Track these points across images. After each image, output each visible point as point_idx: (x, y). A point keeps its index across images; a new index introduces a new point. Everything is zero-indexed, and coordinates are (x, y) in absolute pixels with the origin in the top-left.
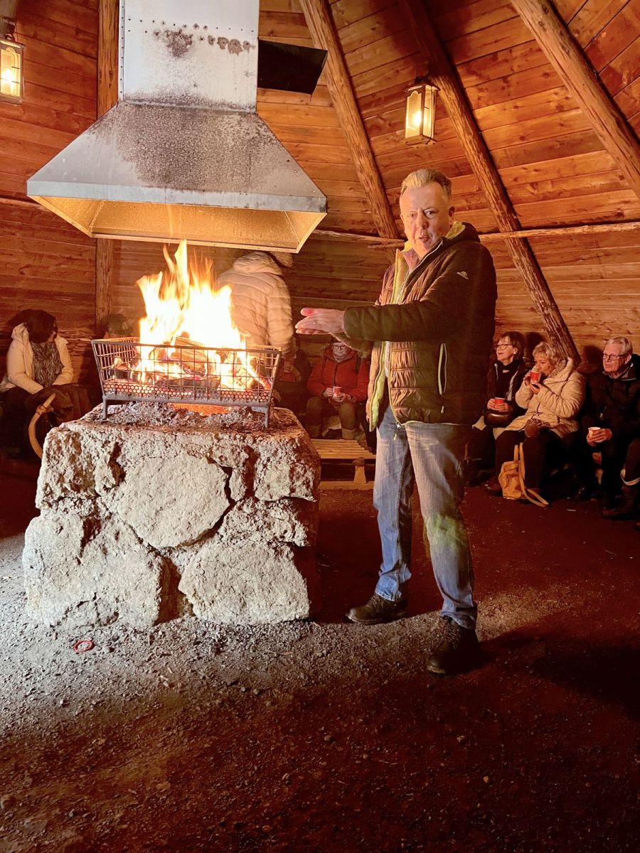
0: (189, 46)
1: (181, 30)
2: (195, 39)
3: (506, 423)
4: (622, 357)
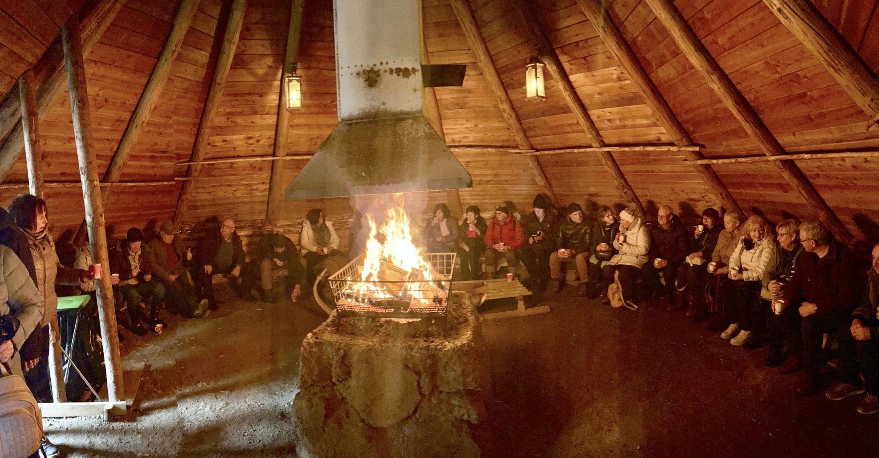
0: (378, 78)
1: (372, 69)
2: (381, 72)
3: (609, 259)
4: (668, 217)
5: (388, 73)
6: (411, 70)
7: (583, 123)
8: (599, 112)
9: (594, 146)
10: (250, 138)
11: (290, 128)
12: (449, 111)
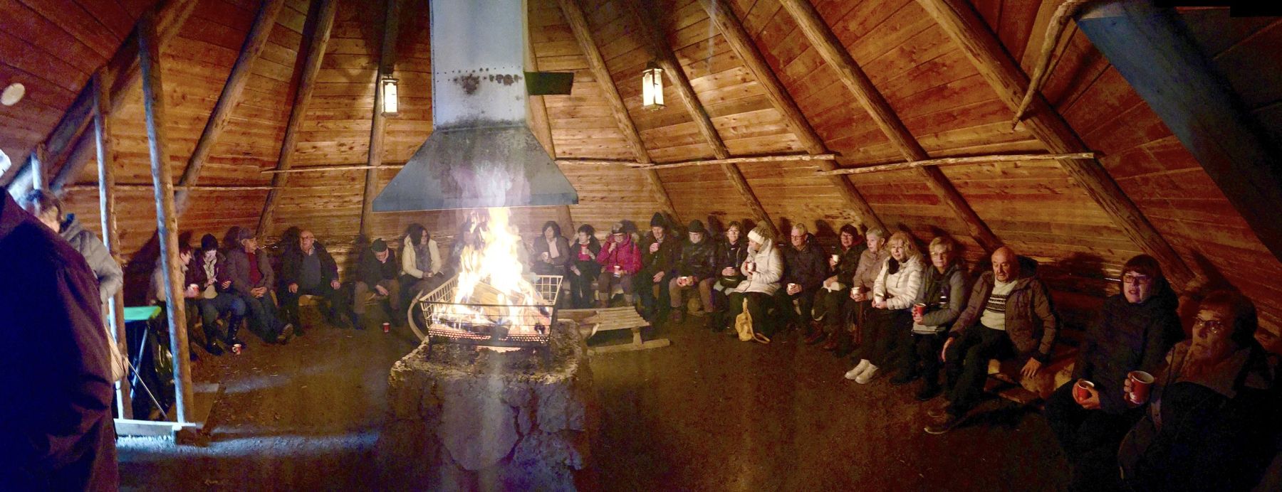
0: (477, 85)
1: (471, 75)
2: (481, 79)
3: (735, 285)
4: (803, 237)
5: (488, 80)
6: (514, 77)
7: (705, 132)
8: (723, 119)
9: (718, 158)
10: (342, 145)
11: (386, 135)
12: (559, 121)
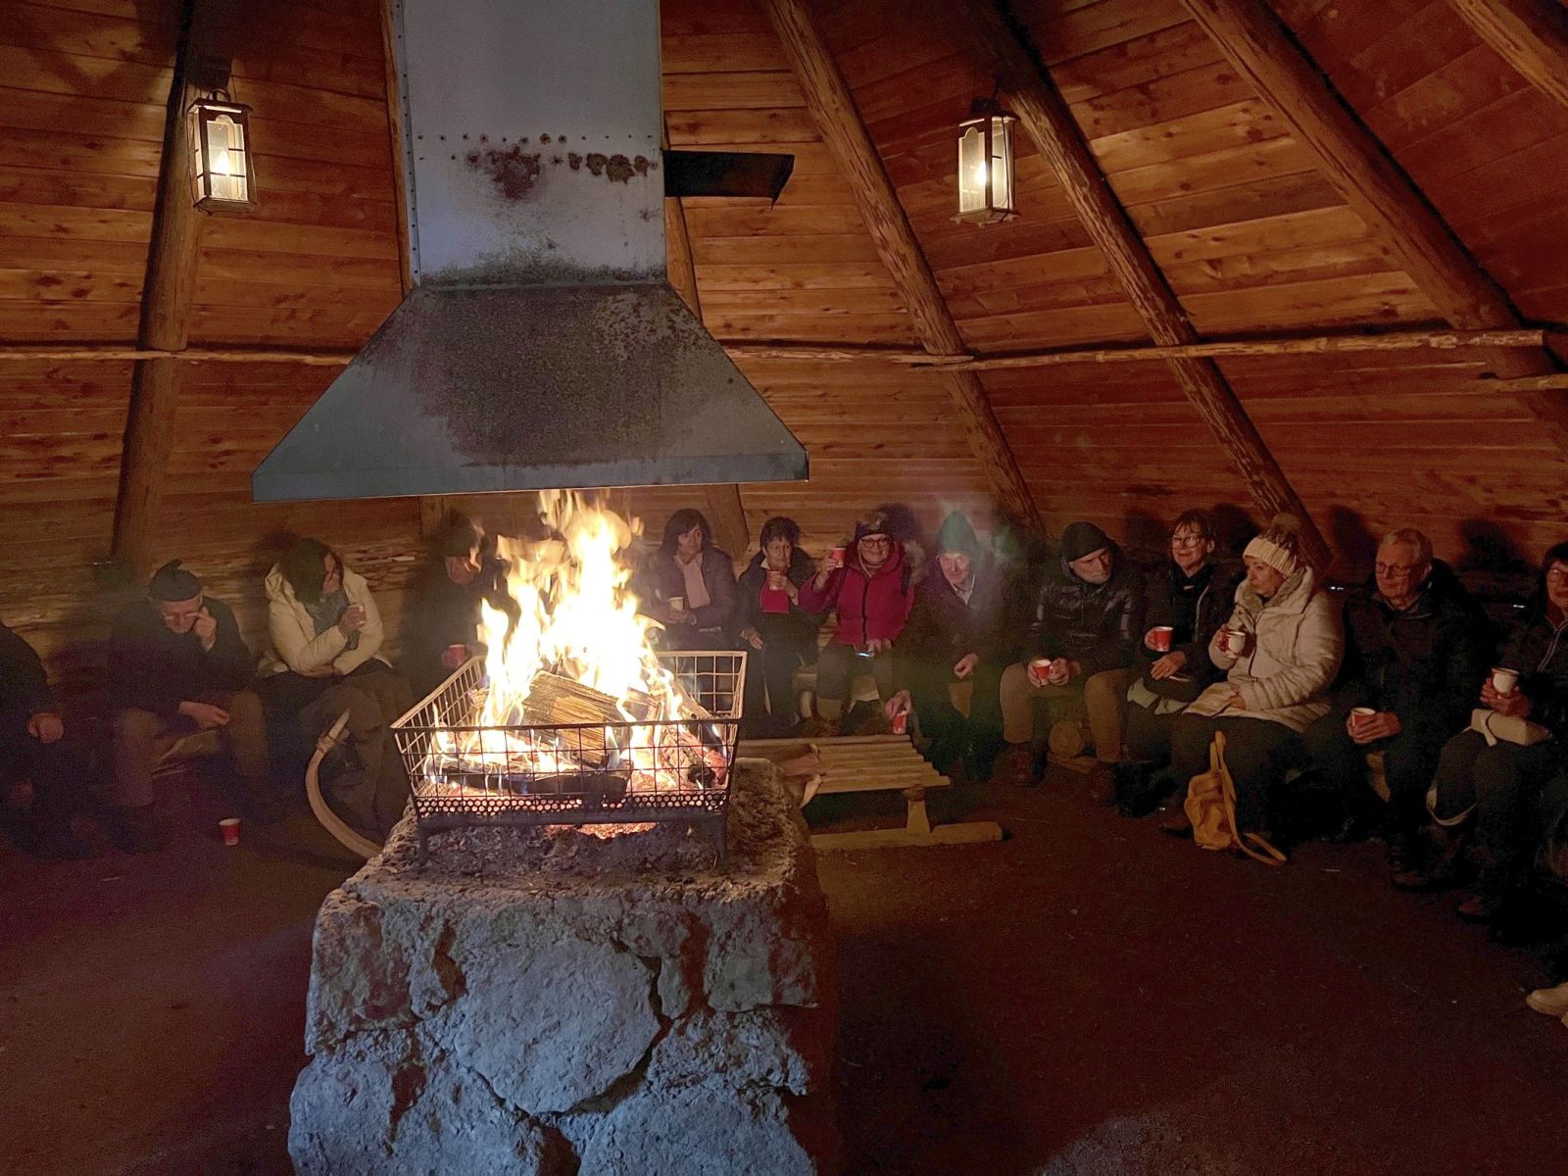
0: (534, 176)
1: (517, 149)
2: (543, 161)
4: (1415, 569)
5: (565, 165)
6: (632, 162)
7: (1127, 274)
8: (1182, 239)
9: (1159, 341)
12: (719, 242)
